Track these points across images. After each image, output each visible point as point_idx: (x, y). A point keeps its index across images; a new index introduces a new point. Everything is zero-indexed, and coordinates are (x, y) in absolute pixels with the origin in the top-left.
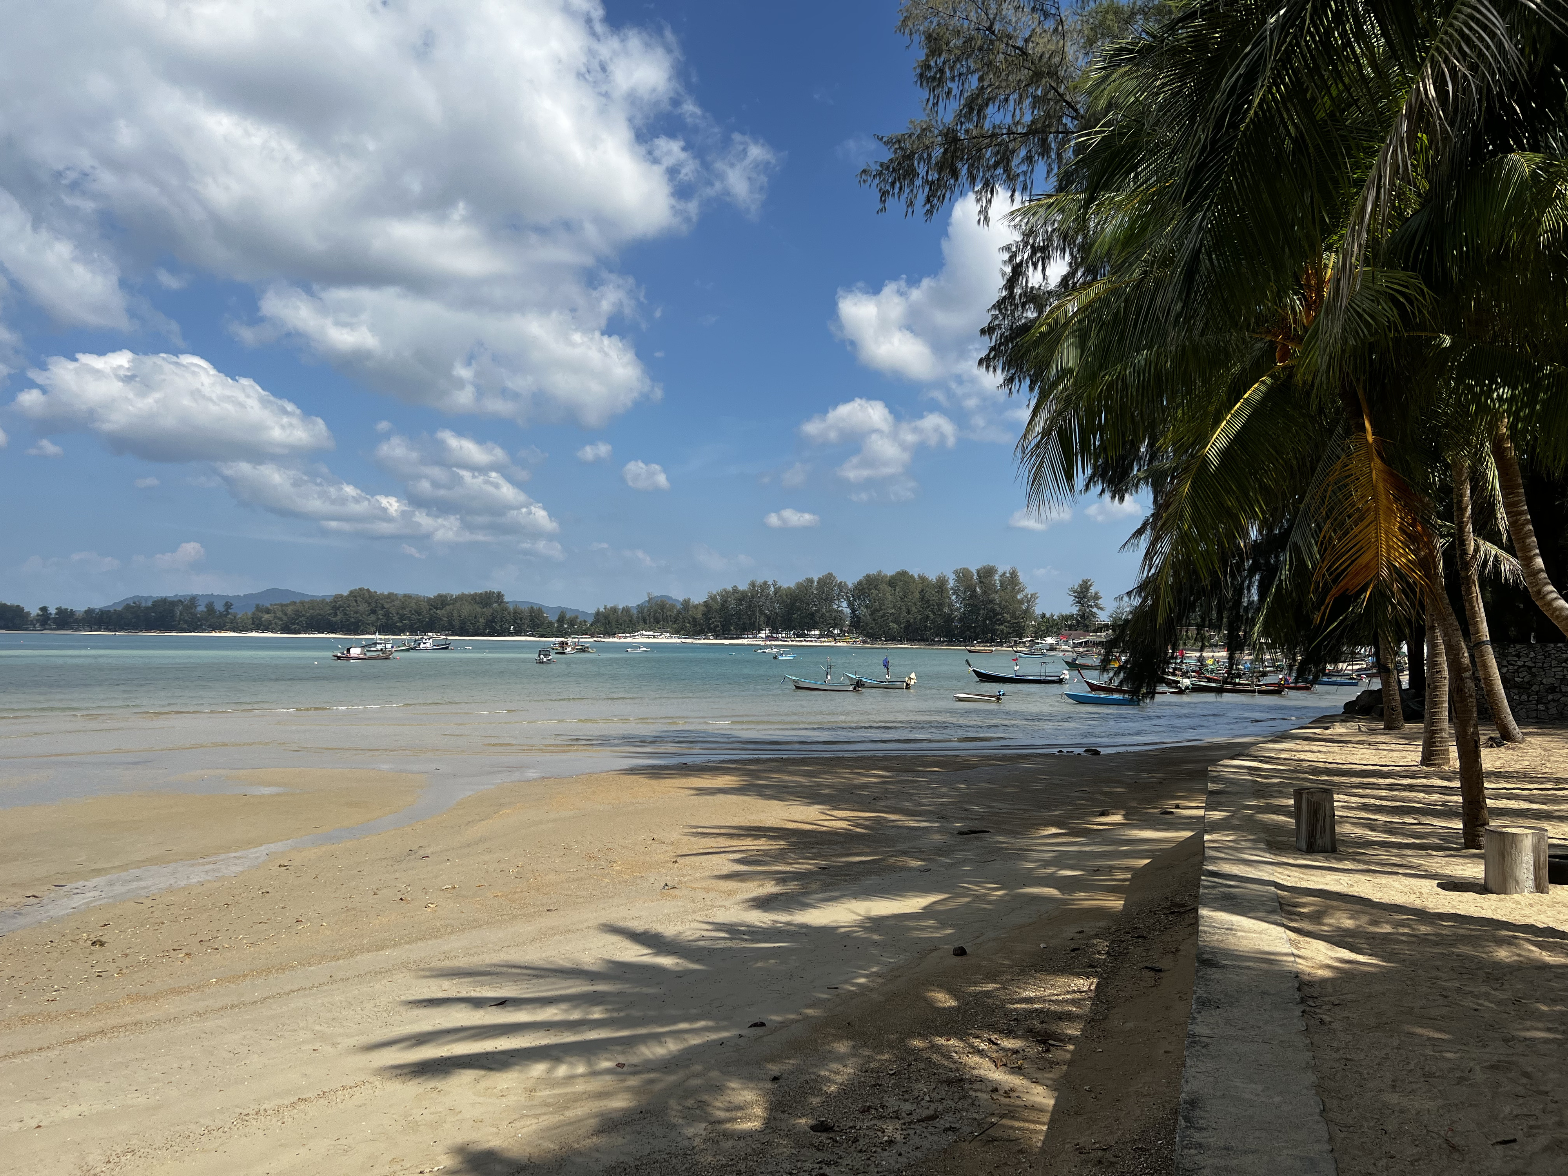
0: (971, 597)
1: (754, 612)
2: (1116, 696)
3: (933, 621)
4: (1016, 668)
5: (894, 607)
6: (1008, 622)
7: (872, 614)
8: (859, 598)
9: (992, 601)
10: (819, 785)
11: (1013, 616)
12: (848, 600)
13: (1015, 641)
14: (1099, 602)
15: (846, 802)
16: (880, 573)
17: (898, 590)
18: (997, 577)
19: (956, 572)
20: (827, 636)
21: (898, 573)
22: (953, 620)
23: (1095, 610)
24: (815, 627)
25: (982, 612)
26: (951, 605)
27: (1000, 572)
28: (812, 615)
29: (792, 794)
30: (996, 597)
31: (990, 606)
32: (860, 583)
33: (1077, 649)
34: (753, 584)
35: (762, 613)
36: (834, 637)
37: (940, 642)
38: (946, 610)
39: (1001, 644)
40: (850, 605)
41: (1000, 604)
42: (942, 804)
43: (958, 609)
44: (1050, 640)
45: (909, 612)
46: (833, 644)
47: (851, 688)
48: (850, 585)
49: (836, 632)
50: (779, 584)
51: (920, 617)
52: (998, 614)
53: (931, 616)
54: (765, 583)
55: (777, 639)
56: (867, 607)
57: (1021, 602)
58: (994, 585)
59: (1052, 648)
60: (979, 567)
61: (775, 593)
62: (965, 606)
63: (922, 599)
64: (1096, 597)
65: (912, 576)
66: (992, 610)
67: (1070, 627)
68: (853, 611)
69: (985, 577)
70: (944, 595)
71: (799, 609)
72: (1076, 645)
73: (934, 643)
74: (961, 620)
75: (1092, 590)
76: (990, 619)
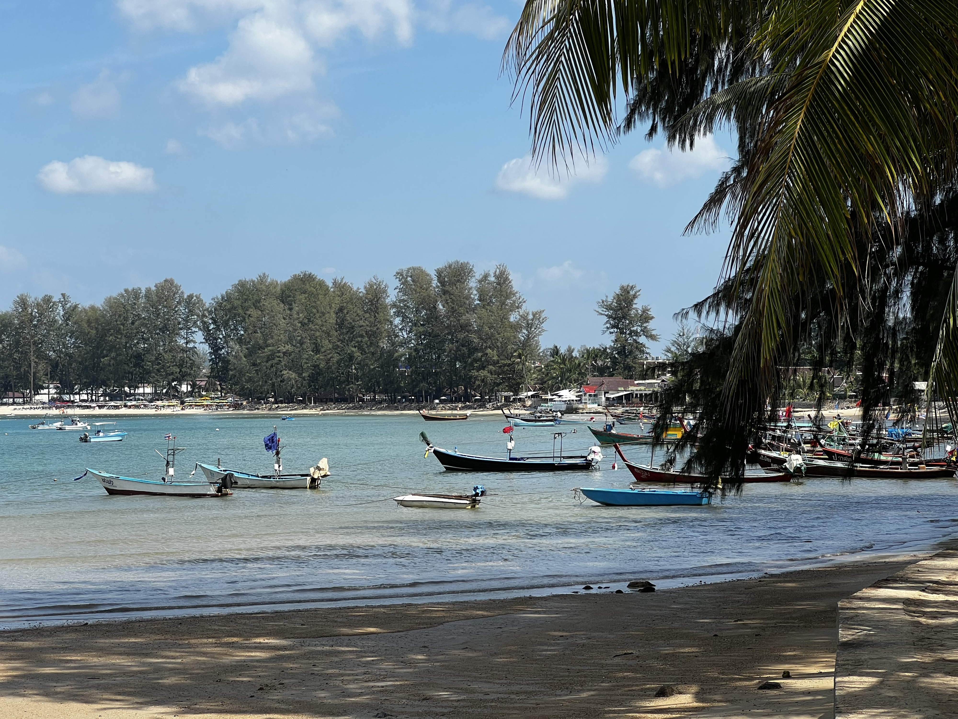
0: (428, 320)
1: (25, 354)
2: (681, 490)
3: (361, 366)
4: (511, 445)
5: (290, 340)
6: (495, 363)
7: (250, 354)
8: (226, 325)
9: (465, 327)
10: (158, 669)
11: (503, 352)
12: (205, 328)
13: (507, 398)
14: (651, 325)
15: (209, 698)
16: (262, 279)
17: (296, 308)
18: (473, 283)
19: (399, 275)
20: (168, 396)
21: (296, 278)
22: (395, 363)
23: (642, 339)
24: (143, 380)
25: (447, 346)
26: (392, 335)
27: (478, 274)
28: (139, 357)
29: (106, 688)
30: (473, 319)
31: (461, 336)
32: (228, 298)
33: (612, 410)
34: (23, 302)
35: (41, 356)
36: (181, 399)
37: (375, 404)
38: (384, 344)
39: (482, 404)
40: (210, 338)
41: (479, 332)
43: (404, 343)
44: (568, 395)
45: (317, 350)
46: (178, 410)
47: (212, 490)
48: (208, 301)
49: (184, 388)
50: (72, 301)
51: (336, 357)
52: (476, 350)
53: (357, 354)
54: (47, 300)
55: (71, 404)
56: (240, 341)
57: (516, 327)
58: (468, 297)
59: (571, 409)
60: (441, 265)
61: (68, 316)
62: (418, 336)
63: (340, 325)
64: (645, 317)
65: (322, 284)
66: (467, 343)
67: (602, 371)
68: (215, 349)
69: (452, 284)
70: (380, 316)
71: (112, 348)
72: (611, 403)
73: (362, 404)
74: (410, 361)
75: (638, 305)
76: (462, 358)
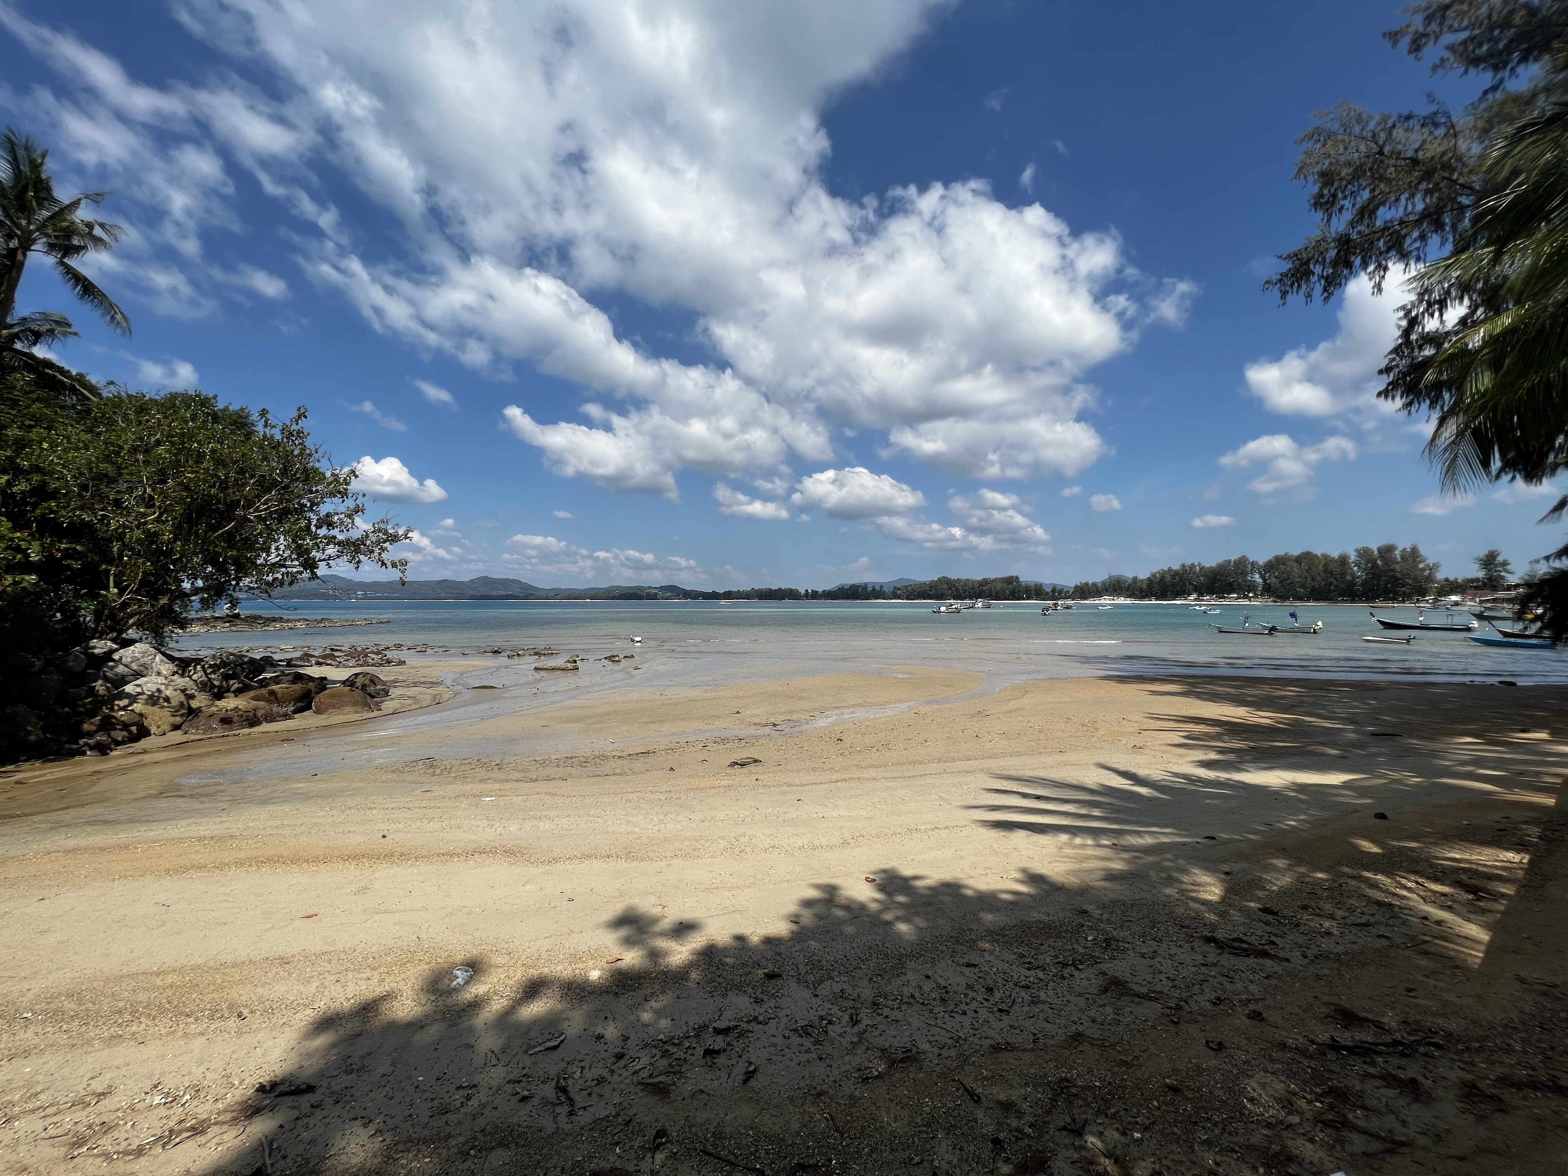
0: (1372, 568)
1: (1184, 584)
2: (1533, 641)
3: (1336, 586)
4: (1421, 619)
5: (1300, 577)
6: (1410, 585)
7: (1281, 582)
8: (1269, 572)
9: (1393, 570)
10: (1245, 694)
11: (1415, 579)
12: (1260, 573)
13: (1418, 600)
14: (1508, 567)
15: (1268, 707)
16: (1286, 554)
17: (1303, 565)
18: (1397, 552)
19: (1357, 551)
20: (1243, 598)
21: (1302, 553)
22: (1355, 585)
23: (1503, 574)
24: (1232, 592)
25: (1383, 578)
26: (1353, 574)
27: (1401, 548)
28: (1231, 584)
29: (1222, 699)
30: (1398, 568)
31: (1390, 574)
32: (1270, 561)
33: (1484, 605)
34: (1183, 566)
35: (1191, 584)
36: (1250, 599)
37: (1343, 601)
38: (1348, 578)
39: (1403, 601)
40: (1262, 576)
41: (1401, 572)
42: (1353, 713)
43: (1359, 577)
44: (1454, 598)
45: (1314, 580)
46: (1248, 603)
47: (1266, 632)
48: (1261, 563)
49: (1251, 595)
50: (1203, 565)
51: (1324, 583)
52: (1399, 579)
53: (1335, 582)
54: (1193, 564)
55: (1203, 600)
56: (1276, 577)
57: (1423, 570)
58: (1395, 558)
59: (1456, 604)
60: (1380, 544)
61: (1201, 570)
62: (1367, 574)
63: (1326, 571)
64: (1505, 564)
65: (1316, 556)
66: (1394, 577)
67: (1476, 588)
68: (1265, 580)
69: (1385, 553)
70: (1347, 567)
71: (1219, 580)
72: (1482, 602)
73: (1337, 601)
74: (1363, 584)
75: (1500, 559)
76: (1392, 583)
